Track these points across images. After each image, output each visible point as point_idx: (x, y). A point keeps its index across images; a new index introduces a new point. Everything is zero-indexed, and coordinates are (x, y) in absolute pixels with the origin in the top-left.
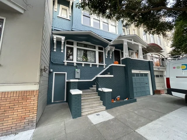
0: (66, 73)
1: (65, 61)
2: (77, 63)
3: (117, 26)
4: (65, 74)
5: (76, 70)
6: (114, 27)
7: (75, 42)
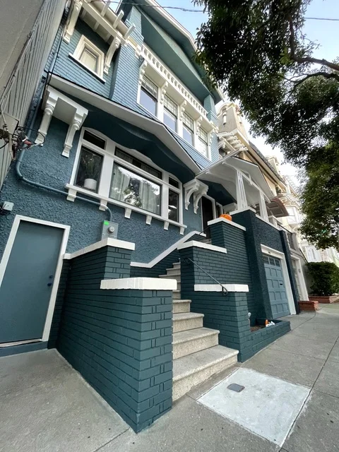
0: (67, 228)
1: (71, 185)
2: (109, 204)
3: (209, 144)
4: (63, 230)
5: (106, 223)
6: (204, 146)
7: (111, 144)
